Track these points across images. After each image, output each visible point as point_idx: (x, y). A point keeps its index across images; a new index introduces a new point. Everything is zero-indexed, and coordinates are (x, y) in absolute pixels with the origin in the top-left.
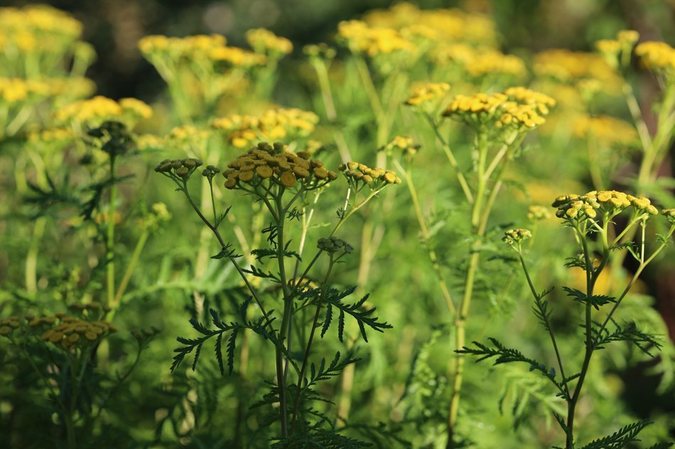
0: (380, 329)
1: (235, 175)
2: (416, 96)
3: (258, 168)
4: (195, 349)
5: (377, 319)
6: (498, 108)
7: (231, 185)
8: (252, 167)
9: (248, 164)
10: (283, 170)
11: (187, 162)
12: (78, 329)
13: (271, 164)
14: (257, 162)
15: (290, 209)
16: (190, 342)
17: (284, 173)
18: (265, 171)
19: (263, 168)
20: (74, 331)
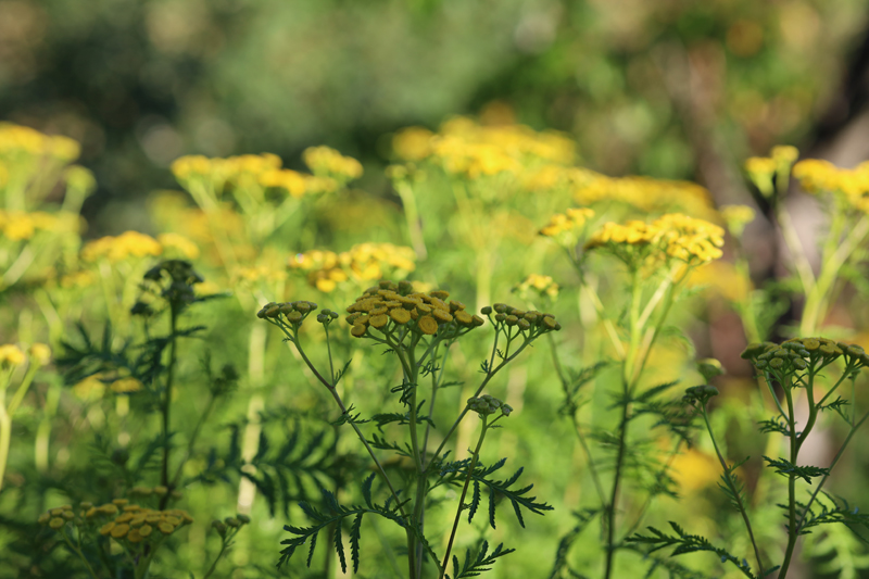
0: (541, 511)
1: (364, 320)
2: (551, 225)
3: (392, 311)
4: (309, 538)
5: (534, 498)
6: (662, 238)
7: (358, 333)
8: (385, 309)
9: (378, 306)
10: (422, 313)
11: (299, 305)
12: (149, 520)
13: (407, 306)
14: (389, 304)
15: (425, 363)
16: (302, 531)
17: (423, 317)
18: (401, 314)
19: (399, 310)
20: (145, 522)
